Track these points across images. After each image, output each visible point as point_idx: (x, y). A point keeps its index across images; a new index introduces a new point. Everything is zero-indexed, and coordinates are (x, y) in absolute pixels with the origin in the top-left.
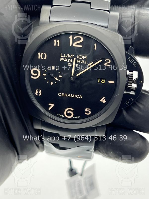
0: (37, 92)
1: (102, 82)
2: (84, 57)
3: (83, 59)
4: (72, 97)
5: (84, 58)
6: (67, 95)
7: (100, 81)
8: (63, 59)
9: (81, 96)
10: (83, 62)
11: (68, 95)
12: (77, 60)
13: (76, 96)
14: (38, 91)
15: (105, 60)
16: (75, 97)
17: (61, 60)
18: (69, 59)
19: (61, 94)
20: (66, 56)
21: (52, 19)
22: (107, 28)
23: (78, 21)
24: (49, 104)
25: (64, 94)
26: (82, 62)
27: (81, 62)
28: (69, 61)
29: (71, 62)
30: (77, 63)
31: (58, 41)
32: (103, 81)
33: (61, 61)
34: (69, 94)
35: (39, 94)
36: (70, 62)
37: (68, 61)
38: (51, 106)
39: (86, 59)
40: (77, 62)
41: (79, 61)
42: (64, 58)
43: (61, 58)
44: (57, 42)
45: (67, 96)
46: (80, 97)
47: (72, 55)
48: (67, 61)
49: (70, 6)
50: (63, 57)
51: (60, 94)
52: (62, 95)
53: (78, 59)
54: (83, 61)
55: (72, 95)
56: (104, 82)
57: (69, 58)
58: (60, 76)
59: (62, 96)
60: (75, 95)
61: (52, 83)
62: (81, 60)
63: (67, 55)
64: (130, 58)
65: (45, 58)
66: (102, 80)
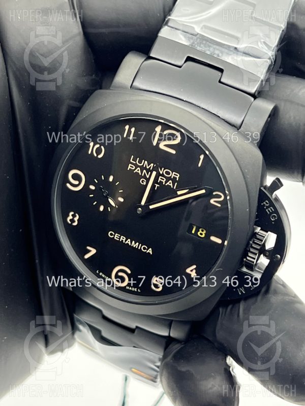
0: (70, 217)
1: (199, 233)
2: (173, 175)
3: (172, 177)
4: (134, 246)
5: (174, 177)
6: (124, 240)
7: (197, 231)
8: (133, 167)
9: (150, 249)
10: (170, 183)
11: (126, 241)
12: (160, 177)
13: (142, 247)
14: (74, 216)
15: (214, 193)
16: (139, 248)
17: (129, 167)
18: (145, 171)
19: (114, 234)
20: (140, 162)
21: (136, 84)
22: (238, 129)
23: (185, 101)
24: (89, 248)
25: (120, 237)
26: (168, 183)
27: (166, 182)
28: (143, 175)
29: (148, 177)
30: (158, 183)
31: (133, 130)
32: (202, 234)
33: (128, 169)
34: (129, 240)
35: (74, 222)
36: (145, 177)
37: (142, 173)
38: (90, 251)
39: (177, 179)
40: (159, 181)
41: (163, 180)
42: (137, 166)
43: (130, 165)
44: (131, 132)
45: (124, 242)
46: (148, 251)
47: (152, 165)
48: (140, 174)
49: (180, 67)
50: (135, 163)
51: (111, 234)
52: (116, 236)
53: (163, 175)
54: (171, 181)
55: (133, 242)
56: (203, 236)
57: (145, 168)
58: (121, 200)
59: (115, 238)
60: (140, 245)
61: (102, 208)
62: (168, 179)
63: (143, 161)
64: (267, 203)
65: (100, 156)
66: (200, 232)
